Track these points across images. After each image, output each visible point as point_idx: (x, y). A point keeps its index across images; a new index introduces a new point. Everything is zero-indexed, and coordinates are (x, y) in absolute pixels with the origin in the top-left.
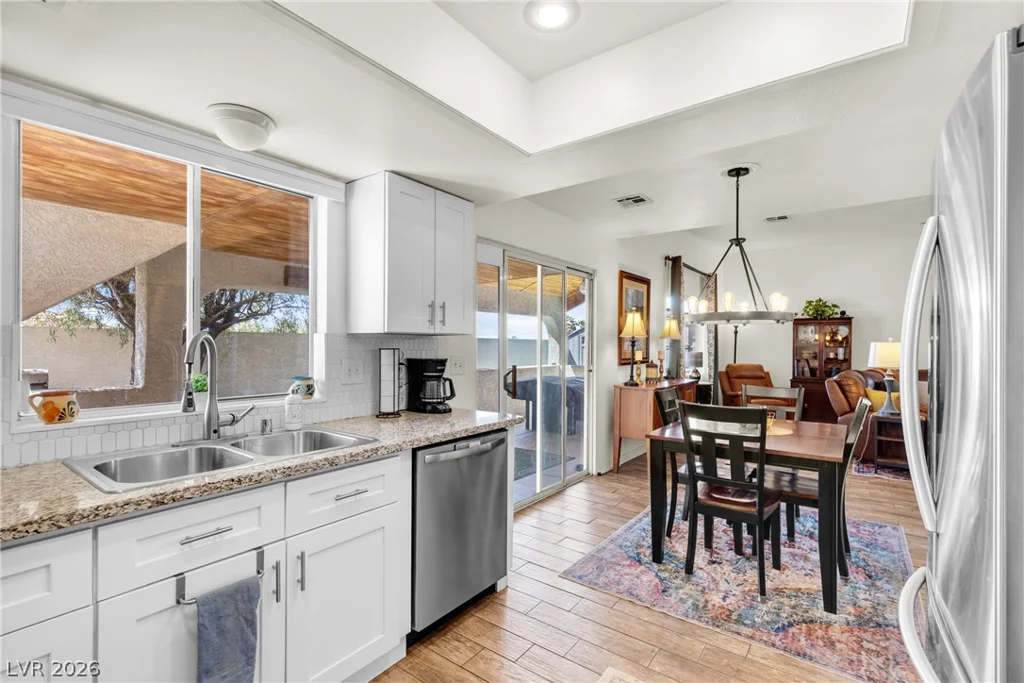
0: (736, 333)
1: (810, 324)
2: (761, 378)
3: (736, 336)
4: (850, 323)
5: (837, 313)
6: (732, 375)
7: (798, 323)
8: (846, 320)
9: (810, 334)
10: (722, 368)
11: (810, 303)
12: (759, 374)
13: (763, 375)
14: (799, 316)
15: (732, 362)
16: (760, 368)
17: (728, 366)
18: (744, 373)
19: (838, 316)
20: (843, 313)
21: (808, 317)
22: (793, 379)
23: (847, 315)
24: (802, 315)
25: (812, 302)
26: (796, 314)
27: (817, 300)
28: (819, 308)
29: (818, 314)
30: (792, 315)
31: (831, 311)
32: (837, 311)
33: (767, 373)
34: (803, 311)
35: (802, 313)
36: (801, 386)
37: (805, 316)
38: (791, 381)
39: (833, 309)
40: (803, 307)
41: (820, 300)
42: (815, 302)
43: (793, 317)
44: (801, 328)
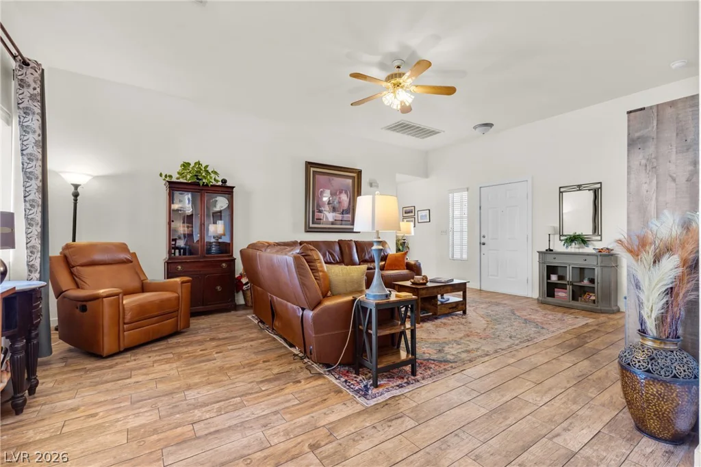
0: (76, 195)
1: (187, 190)
2: (128, 261)
3: (76, 200)
4: (232, 193)
5: (217, 181)
6: (76, 259)
7: (174, 187)
8: (226, 190)
9: (185, 202)
10: (55, 250)
11: (186, 165)
12: (123, 256)
13: (128, 257)
14: (174, 179)
15: (70, 241)
16: (123, 247)
17: (67, 247)
18: (98, 257)
19: (220, 183)
20: (224, 181)
21: (185, 181)
22: (170, 258)
23: (228, 184)
24: (178, 179)
25: (189, 164)
26: (170, 176)
27: (195, 163)
28: (200, 172)
29: (198, 179)
30: (166, 176)
31: (211, 178)
32: (217, 178)
33: (134, 255)
34: (178, 173)
35: (178, 176)
36: (180, 267)
37: (181, 180)
38: (168, 263)
39: (213, 175)
40: (179, 169)
41: (199, 163)
42: (192, 165)
43: (168, 179)
44: (177, 194)
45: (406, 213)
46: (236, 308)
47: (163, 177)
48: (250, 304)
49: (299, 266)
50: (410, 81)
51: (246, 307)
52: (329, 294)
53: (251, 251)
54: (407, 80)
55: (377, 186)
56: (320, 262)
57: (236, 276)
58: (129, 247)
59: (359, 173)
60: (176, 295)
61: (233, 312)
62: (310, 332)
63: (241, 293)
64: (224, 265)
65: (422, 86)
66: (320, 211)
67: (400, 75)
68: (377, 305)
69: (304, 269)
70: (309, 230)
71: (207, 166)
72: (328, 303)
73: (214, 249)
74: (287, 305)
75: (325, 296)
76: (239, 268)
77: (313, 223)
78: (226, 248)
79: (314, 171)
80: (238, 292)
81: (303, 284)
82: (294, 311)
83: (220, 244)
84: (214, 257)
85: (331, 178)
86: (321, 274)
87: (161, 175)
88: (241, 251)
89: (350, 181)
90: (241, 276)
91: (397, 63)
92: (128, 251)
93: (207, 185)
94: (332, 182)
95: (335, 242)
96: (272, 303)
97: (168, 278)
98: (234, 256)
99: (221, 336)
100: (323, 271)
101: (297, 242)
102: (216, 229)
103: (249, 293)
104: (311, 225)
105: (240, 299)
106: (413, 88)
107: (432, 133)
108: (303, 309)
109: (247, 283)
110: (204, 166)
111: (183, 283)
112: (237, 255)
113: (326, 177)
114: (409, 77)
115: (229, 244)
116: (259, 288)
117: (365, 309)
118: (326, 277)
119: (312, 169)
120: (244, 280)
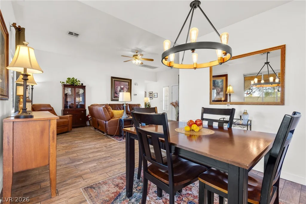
0: (32, 89)
1: (69, 87)
4: (85, 88)
5: (80, 84)
6: (36, 109)
7: (65, 86)
8: (83, 87)
9: (69, 91)
11: (69, 79)
13: (51, 109)
14: (65, 84)
16: (49, 106)
17: (33, 105)
19: (81, 85)
20: (82, 84)
21: (69, 84)
22: (64, 109)
23: (84, 85)
24: (66, 83)
25: (70, 78)
26: (64, 83)
27: (72, 78)
28: (74, 81)
29: (73, 83)
30: (62, 82)
31: (78, 83)
32: (80, 83)
33: (53, 108)
34: (66, 81)
35: (66, 82)
36: (67, 112)
37: (68, 84)
38: (64, 111)
39: (78, 82)
40: (67, 80)
41: (73, 78)
42: (71, 78)
43: (63, 84)
44: (66, 88)
45: (150, 94)
46: (86, 126)
47: (62, 83)
48: (91, 125)
49: (104, 110)
50: (140, 57)
51: (90, 126)
52: (113, 117)
53: (91, 107)
54: (139, 57)
55: (138, 85)
56: (111, 109)
57: (87, 116)
58: (51, 105)
59: (131, 80)
60: (68, 120)
61: (85, 127)
62: (108, 127)
63: (88, 121)
64: (82, 112)
65: (143, 59)
66: (117, 94)
67: (137, 55)
68: (124, 119)
69: (106, 111)
70: (112, 100)
71: (76, 79)
72: (112, 120)
73: (79, 107)
74: (102, 122)
75: (112, 118)
76: (88, 112)
77: (114, 98)
78: (83, 106)
79: (114, 80)
80: (87, 121)
81: (105, 114)
82: (103, 122)
83: (81, 105)
84: (79, 109)
85: (121, 82)
86: (110, 112)
87: (61, 82)
88: (88, 107)
89: (127, 83)
90: (88, 115)
91: (136, 51)
92: (51, 107)
93: (76, 86)
94: (121, 84)
95: (122, 104)
96: (98, 121)
97: (64, 115)
98: (86, 109)
99: (82, 132)
100: (111, 112)
101: (108, 104)
102: (79, 100)
103: (91, 121)
104: (113, 99)
105: (88, 123)
106: (141, 59)
107: (155, 68)
108: (106, 121)
109: (90, 118)
110: (75, 79)
111: (70, 116)
112: (87, 108)
113: (119, 82)
114: (140, 56)
115: (84, 105)
116: (94, 118)
117: (121, 121)
118: (112, 113)
119: (113, 79)
120: (89, 117)
